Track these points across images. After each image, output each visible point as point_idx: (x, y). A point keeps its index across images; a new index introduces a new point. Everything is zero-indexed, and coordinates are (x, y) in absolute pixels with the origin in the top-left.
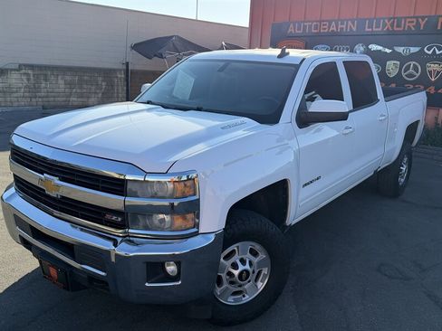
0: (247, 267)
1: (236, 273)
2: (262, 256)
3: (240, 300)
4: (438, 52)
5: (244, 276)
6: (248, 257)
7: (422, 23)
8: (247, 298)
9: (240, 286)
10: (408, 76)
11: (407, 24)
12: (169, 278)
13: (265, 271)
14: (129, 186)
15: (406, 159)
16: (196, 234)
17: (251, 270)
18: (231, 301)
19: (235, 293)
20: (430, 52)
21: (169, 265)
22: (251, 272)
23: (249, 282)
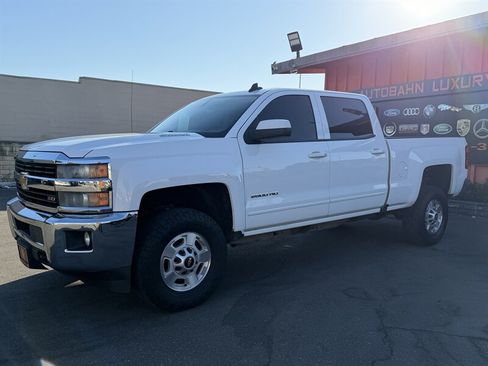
0: (193, 255)
1: (183, 259)
2: (206, 249)
5: (189, 263)
8: (189, 288)
9: (184, 273)
10: (481, 134)
11: (474, 81)
13: (207, 265)
17: (195, 259)
19: (178, 281)
22: (195, 262)
23: (192, 271)
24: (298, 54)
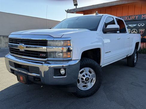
0: (88, 76)
1: (84, 78)
2: (93, 73)
3: (86, 89)
4: (142, 26)
5: (87, 79)
6: (88, 73)
7: (137, 17)
8: (89, 88)
9: (86, 83)
11: (132, 18)
12: (61, 75)
13: (94, 79)
14: (48, 43)
15: (136, 55)
16: (71, 60)
17: (89, 78)
18: (83, 89)
19: (84, 86)
20: (140, 26)
21: (62, 71)
22: (89, 79)
23: (89, 82)
24: (76, 7)
